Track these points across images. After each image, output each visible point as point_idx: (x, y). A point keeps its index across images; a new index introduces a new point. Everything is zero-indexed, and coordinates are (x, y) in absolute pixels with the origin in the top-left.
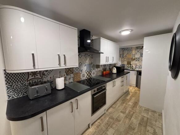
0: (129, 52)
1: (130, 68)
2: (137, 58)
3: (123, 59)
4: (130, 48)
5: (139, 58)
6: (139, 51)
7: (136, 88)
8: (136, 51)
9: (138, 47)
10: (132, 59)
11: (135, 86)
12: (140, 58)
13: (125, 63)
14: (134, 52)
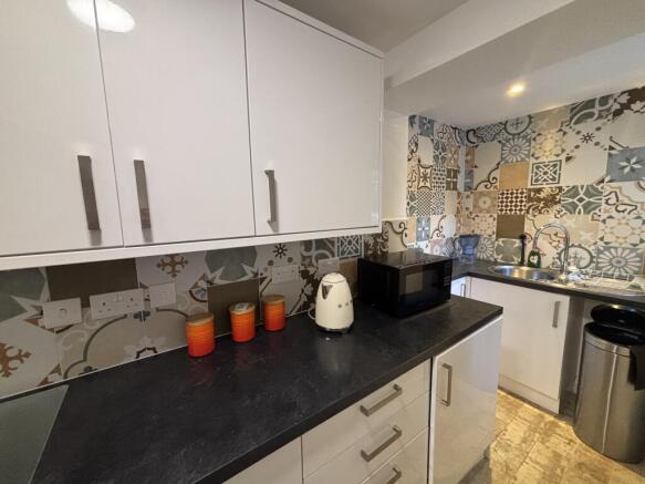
0: (515, 150)
1: (517, 260)
2: (574, 191)
3: (470, 203)
4: (517, 122)
5: (592, 191)
6: (599, 137)
7: (565, 427)
8: (572, 139)
9: (590, 103)
10: (530, 199)
11: (555, 408)
12: (607, 188)
13: (486, 226)
14: (548, 147)
